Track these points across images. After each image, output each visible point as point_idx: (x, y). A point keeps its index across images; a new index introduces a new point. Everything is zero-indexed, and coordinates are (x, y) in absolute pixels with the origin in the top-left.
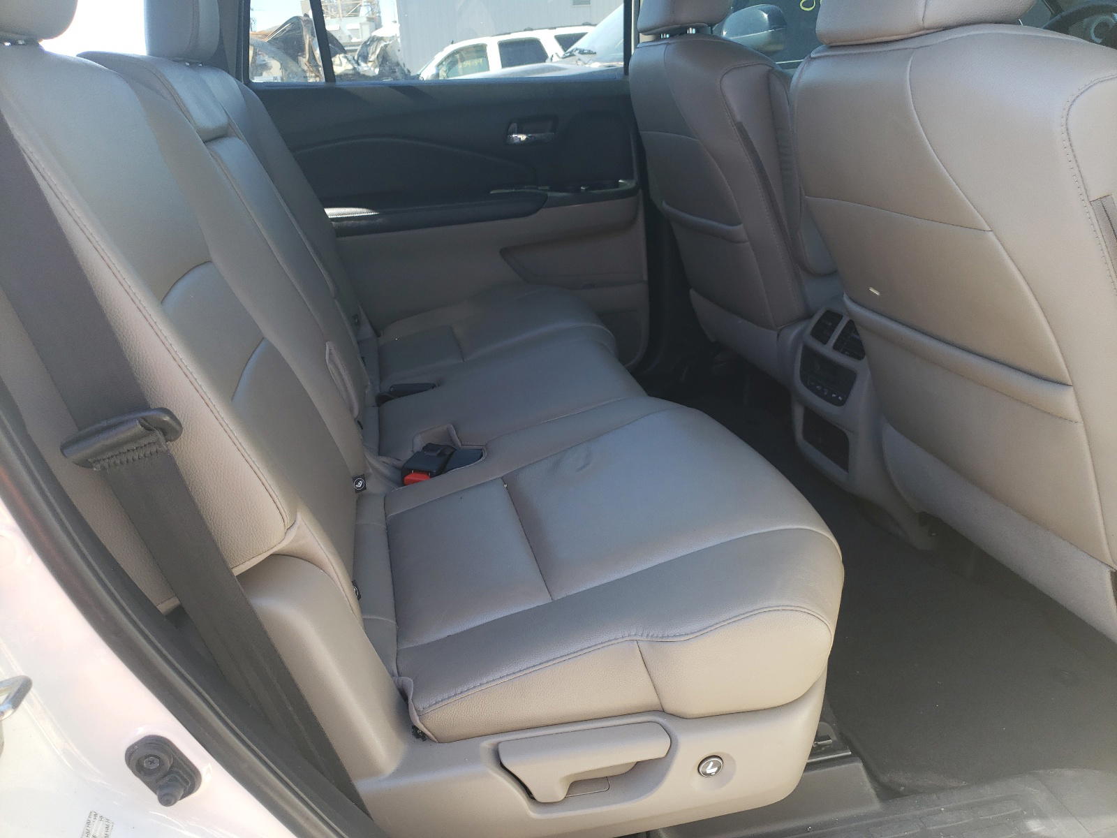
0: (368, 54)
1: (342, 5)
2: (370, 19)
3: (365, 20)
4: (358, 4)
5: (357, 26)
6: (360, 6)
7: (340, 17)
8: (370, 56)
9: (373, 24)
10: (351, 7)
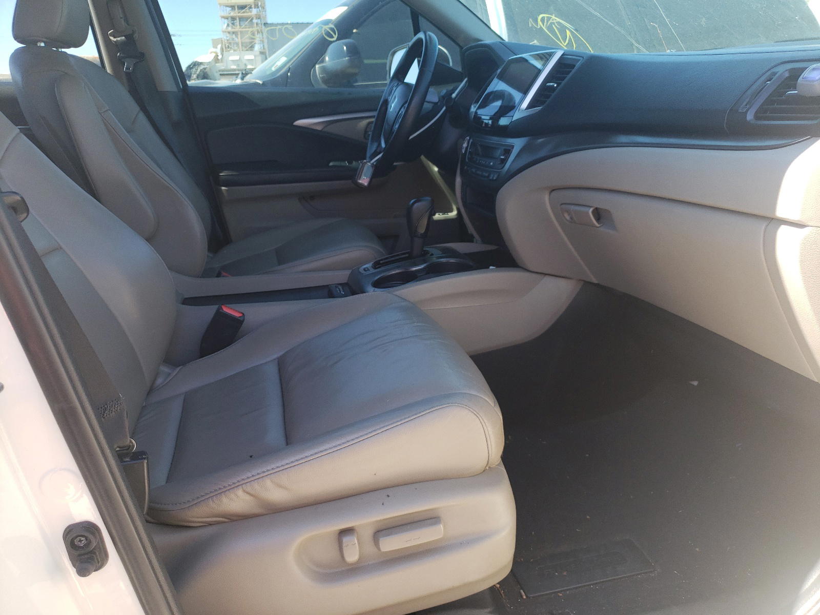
0: (191, 74)
1: (242, 43)
2: (262, 53)
3: (258, 53)
4: (253, 42)
5: (252, 57)
6: (255, 43)
7: (240, 51)
8: (192, 75)
9: (264, 56)
10: (248, 44)
